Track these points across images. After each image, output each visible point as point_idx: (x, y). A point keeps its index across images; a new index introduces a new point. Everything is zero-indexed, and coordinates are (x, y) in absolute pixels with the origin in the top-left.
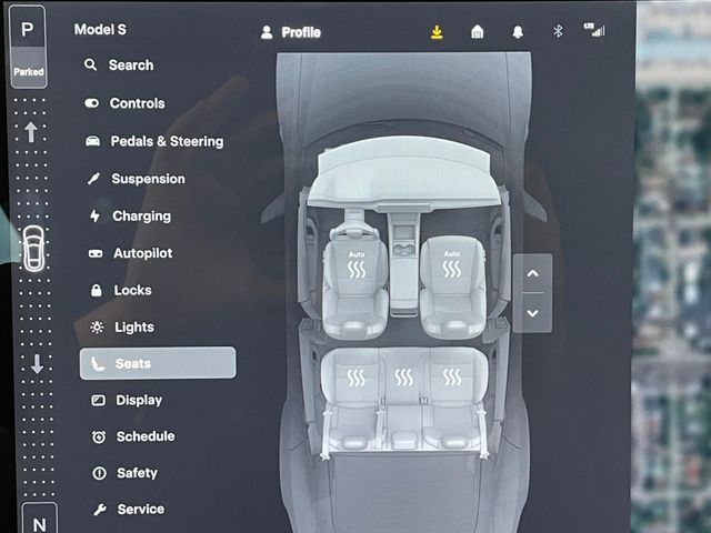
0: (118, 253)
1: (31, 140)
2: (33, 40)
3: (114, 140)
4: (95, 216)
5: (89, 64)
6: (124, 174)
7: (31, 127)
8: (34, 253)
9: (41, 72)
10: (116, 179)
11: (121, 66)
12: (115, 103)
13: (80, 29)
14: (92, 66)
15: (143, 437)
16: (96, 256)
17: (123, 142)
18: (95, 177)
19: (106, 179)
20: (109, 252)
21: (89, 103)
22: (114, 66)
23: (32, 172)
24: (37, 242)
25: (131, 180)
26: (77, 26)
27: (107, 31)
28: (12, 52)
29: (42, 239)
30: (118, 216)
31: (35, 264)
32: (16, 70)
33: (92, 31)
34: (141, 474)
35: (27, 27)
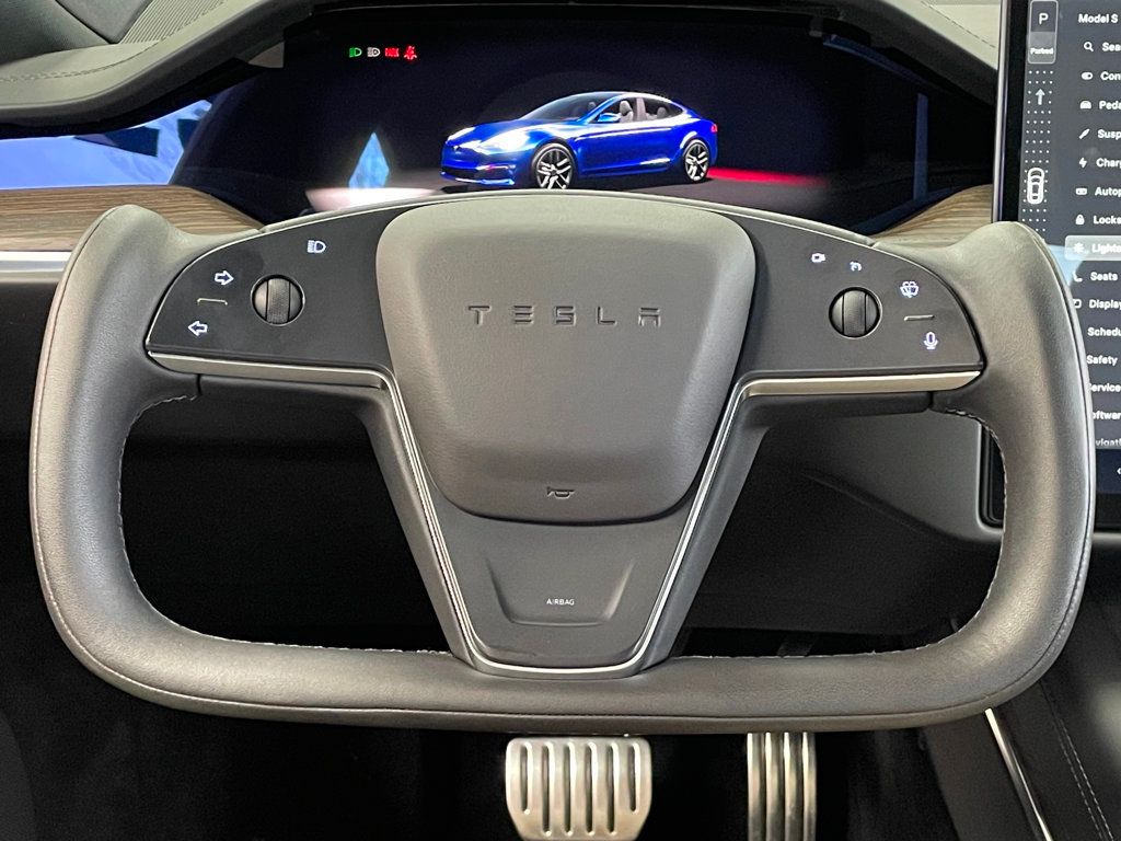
0: (1098, 191)
1: (1040, 103)
2: (1048, 26)
3: (1102, 104)
4: (1083, 163)
5: (1088, 46)
6: (1108, 130)
7: (1040, 93)
8: (1035, 189)
9: (1051, 51)
10: (1102, 134)
11: (1112, 48)
12: (1105, 76)
13: (1083, 19)
14: (1090, 48)
15: (1109, 333)
16: (1081, 193)
17: (1109, 106)
18: (1086, 133)
19: (1094, 134)
20: (1091, 191)
21: (1085, 76)
22: (1107, 47)
23: (1039, 127)
24: (1037, 180)
25: (1113, 135)
26: (1081, 15)
27: (1105, 19)
28: (1031, 36)
29: (1042, 178)
30: (1101, 163)
31: (1035, 198)
32: (1032, 50)
33: (1092, 19)
34: (1105, 361)
35: (1043, 17)
